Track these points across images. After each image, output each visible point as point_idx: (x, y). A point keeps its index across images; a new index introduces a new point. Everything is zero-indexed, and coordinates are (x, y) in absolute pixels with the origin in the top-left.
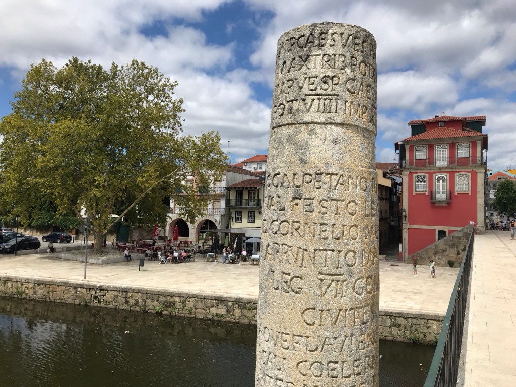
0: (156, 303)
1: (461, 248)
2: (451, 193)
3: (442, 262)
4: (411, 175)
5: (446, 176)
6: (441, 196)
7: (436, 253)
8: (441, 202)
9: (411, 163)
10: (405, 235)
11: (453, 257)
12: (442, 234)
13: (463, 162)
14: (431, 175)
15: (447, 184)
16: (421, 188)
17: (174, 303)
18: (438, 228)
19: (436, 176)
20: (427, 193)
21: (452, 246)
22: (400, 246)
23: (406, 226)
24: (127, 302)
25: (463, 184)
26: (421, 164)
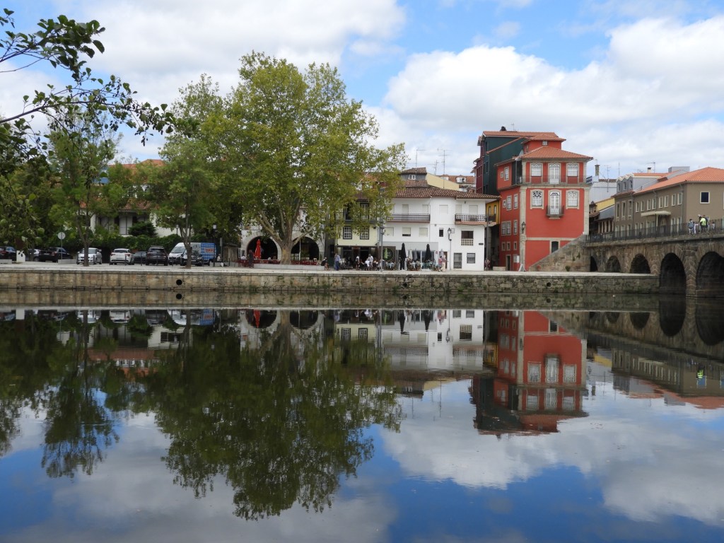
0: (457, 284)
1: (576, 255)
2: (563, 209)
3: (561, 268)
4: (528, 191)
5: (559, 193)
6: (555, 211)
7: (556, 260)
8: (555, 216)
9: (528, 180)
10: (523, 247)
11: (569, 262)
12: (555, 244)
13: (573, 181)
14: (546, 191)
15: (559, 198)
16: (537, 202)
17: (472, 283)
18: (552, 240)
19: (551, 192)
20: (543, 208)
21: (569, 253)
22: (518, 257)
23: (524, 237)
24: (433, 286)
25: (572, 201)
26: (536, 180)
